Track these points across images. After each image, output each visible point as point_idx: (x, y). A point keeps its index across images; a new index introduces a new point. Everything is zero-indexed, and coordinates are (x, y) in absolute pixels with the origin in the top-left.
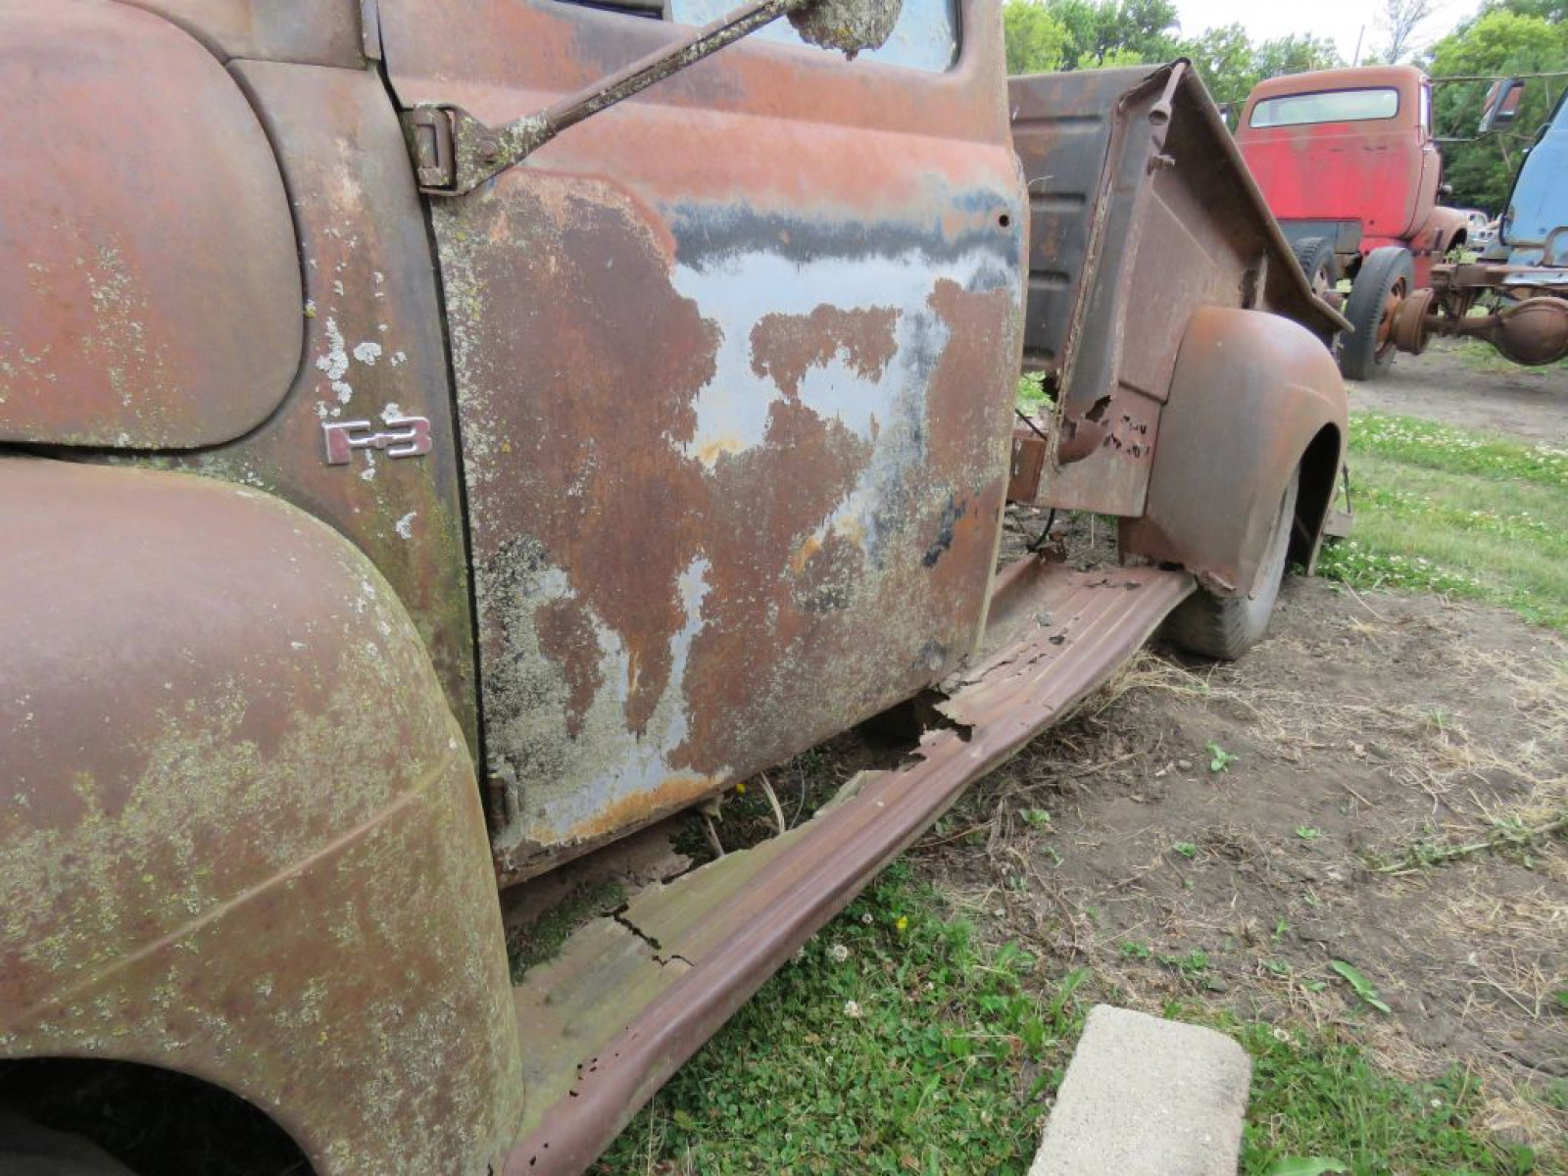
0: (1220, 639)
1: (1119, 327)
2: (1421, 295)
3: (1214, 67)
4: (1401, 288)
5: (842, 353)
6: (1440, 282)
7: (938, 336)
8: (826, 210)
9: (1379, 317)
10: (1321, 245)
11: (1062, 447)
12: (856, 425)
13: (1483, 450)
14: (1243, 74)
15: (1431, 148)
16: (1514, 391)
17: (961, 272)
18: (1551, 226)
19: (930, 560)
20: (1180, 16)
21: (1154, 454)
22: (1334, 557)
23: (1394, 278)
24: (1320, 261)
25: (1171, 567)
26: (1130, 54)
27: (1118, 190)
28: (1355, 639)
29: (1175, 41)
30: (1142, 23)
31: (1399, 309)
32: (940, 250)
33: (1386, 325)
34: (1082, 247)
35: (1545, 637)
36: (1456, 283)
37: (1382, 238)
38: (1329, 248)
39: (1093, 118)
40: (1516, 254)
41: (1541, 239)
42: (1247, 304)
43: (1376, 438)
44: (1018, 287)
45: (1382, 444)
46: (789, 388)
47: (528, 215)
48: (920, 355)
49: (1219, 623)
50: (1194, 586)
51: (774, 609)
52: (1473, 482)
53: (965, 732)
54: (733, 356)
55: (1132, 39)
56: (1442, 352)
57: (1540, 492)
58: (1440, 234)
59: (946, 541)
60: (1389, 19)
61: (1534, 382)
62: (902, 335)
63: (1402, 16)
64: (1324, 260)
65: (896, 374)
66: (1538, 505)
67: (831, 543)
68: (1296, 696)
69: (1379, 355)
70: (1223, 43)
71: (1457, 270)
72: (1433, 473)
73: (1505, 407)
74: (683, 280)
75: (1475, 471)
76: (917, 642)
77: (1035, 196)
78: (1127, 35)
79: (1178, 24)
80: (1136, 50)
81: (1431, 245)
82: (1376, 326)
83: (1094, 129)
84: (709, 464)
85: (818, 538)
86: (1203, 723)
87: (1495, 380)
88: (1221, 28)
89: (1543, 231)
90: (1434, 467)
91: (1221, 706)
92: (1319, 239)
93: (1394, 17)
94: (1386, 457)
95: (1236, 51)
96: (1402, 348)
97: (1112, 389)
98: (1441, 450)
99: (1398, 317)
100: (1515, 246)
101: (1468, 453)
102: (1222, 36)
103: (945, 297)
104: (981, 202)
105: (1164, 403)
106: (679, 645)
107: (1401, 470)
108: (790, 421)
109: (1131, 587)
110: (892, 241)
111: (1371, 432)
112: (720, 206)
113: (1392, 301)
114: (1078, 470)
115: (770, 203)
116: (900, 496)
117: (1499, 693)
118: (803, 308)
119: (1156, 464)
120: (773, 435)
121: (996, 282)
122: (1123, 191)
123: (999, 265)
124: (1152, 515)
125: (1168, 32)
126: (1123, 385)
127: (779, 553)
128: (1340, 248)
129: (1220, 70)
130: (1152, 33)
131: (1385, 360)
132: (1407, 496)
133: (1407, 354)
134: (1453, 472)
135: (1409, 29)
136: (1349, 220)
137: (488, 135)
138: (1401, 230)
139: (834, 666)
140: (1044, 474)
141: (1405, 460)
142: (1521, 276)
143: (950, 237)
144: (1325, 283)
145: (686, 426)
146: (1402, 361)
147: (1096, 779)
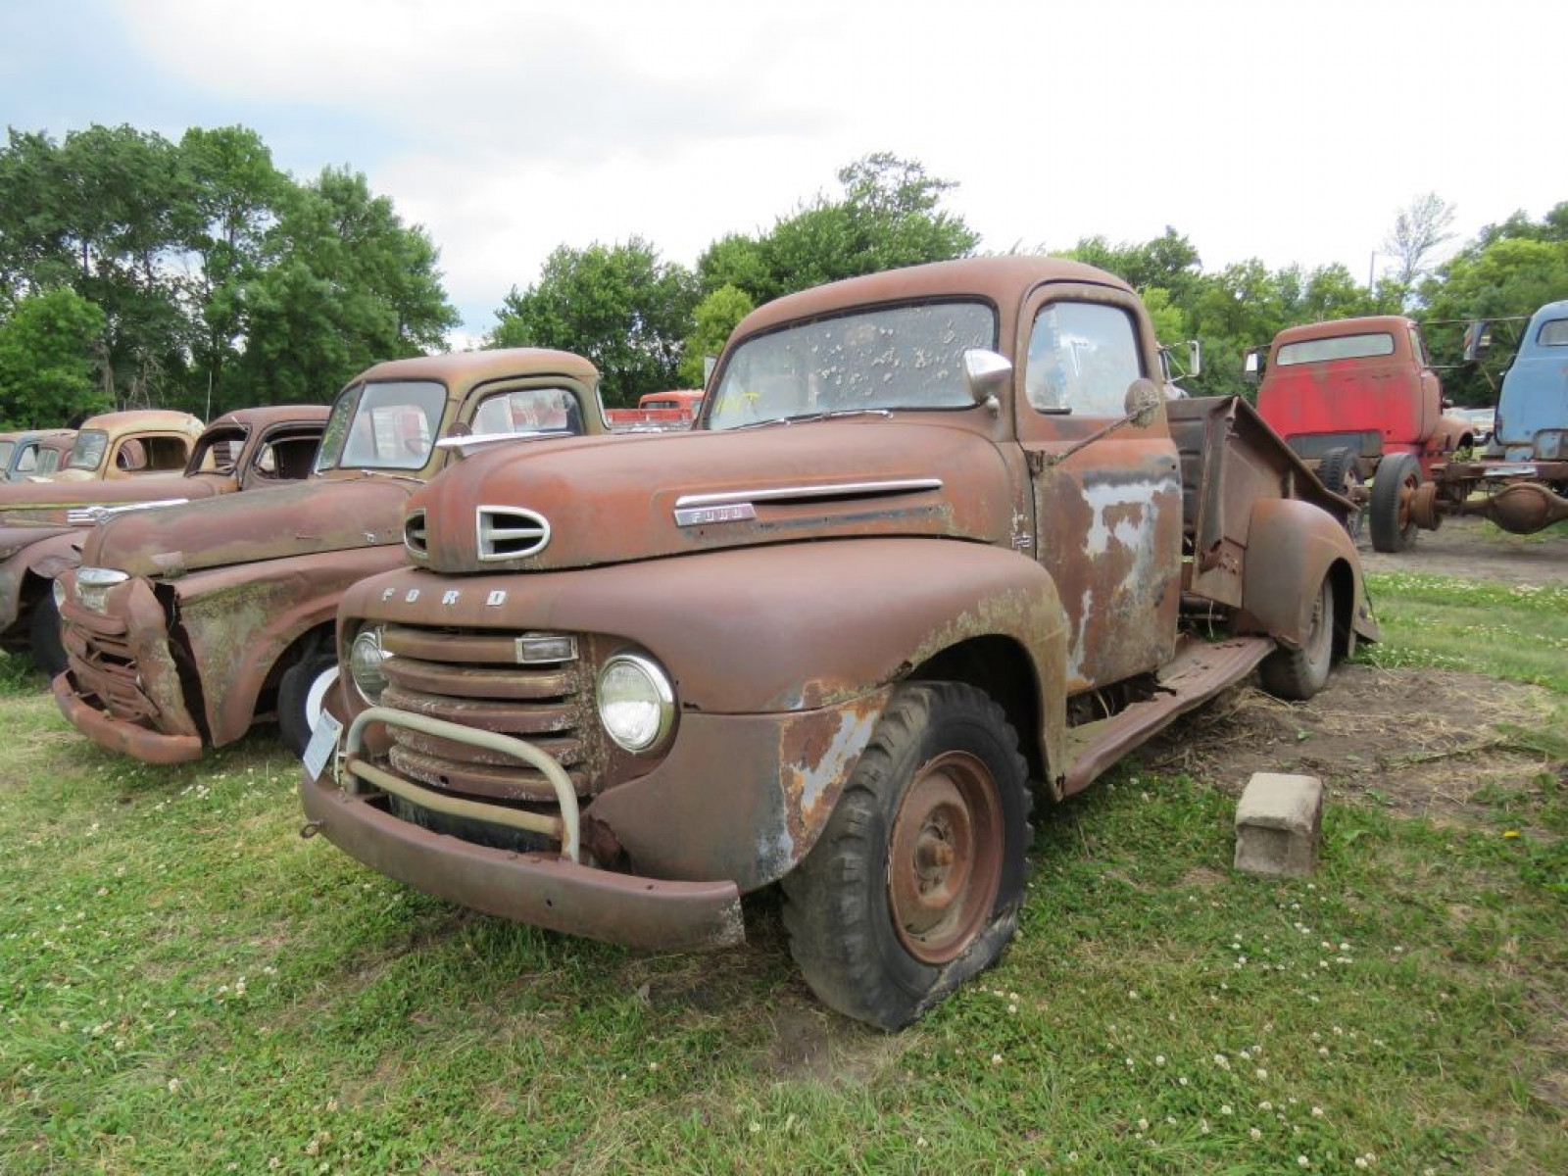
0: (1295, 682)
1: (1221, 508)
2: (1428, 487)
3: (1238, 296)
4: (1412, 481)
5: (1126, 519)
6: (1438, 477)
7: (1155, 512)
8: (1119, 469)
9: (1397, 505)
10: (1345, 453)
11: (1201, 565)
12: (1131, 546)
13: (1479, 591)
14: (1266, 300)
15: (1428, 375)
16: (1517, 554)
17: (1161, 487)
18: (1535, 430)
19: (1157, 605)
20: (1201, 255)
21: (1243, 573)
22: (1367, 651)
23: (1406, 474)
24: (1348, 464)
25: (1262, 635)
26: (1157, 290)
27: (1214, 448)
28: (1381, 689)
29: (1197, 275)
30: (1166, 262)
31: (1413, 497)
32: (1155, 480)
33: (1405, 510)
34: (1200, 473)
35: (1501, 684)
36: (1450, 477)
37: (1398, 444)
38: (1353, 455)
39: (1199, 419)
40: (1510, 452)
41: (1528, 439)
42: (1285, 495)
43: (1400, 587)
44: (1180, 492)
45: (1405, 591)
46: (1112, 531)
47: (1051, 477)
48: (1150, 519)
49: (1293, 672)
50: (1274, 647)
51: (1108, 614)
52: (1470, 611)
53: (1173, 693)
54: (1098, 519)
55: (1158, 276)
56: (1453, 529)
57: (1520, 615)
58: (1449, 438)
59: (1162, 597)
60: (1398, 246)
61: (1534, 547)
62: (1144, 511)
63: (1411, 243)
64: (1351, 464)
65: (1143, 526)
66: (1516, 622)
67: (1126, 591)
68: (1346, 713)
69: (1404, 533)
70: (1243, 276)
71: (1448, 467)
72: (1442, 607)
73: (1506, 566)
74: (1086, 495)
75: (1474, 605)
76: (1153, 642)
77: (1182, 453)
78: (1153, 273)
79: (1199, 262)
80: (1162, 285)
81: (1443, 446)
82: (1396, 510)
83: (1199, 424)
84: (1091, 556)
85: (1121, 588)
86: (1293, 722)
87: (1501, 548)
88: (1240, 262)
89: (1528, 433)
90: (1444, 603)
91: (1299, 715)
92: (1343, 449)
93: (1404, 244)
94: (1409, 599)
95: (1256, 281)
96: (1424, 526)
97: (1222, 538)
98: (1450, 594)
99: (1413, 503)
100: (1509, 445)
101: (1469, 594)
102: (1242, 270)
103: (1157, 496)
104: (1167, 460)
105: (1245, 549)
106: (1083, 621)
107: (1417, 606)
108: (1113, 543)
109: (1239, 646)
110: (1139, 478)
111: (1396, 584)
112: (1092, 470)
113: (1407, 492)
114: (1209, 576)
115: (1104, 468)
116: (1146, 575)
117: (1467, 707)
118: (1114, 502)
119: (1245, 579)
120: (1109, 547)
121: (1174, 491)
122: (1217, 450)
123: (1174, 484)
124: (1247, 607)
125: (1193, 268)
126: (1226, 538)
127: (1110, 593)
128: (1366, 452)
129: (1244, 297)
130: (1175, 271)
131: (1410, 537)
132: (1420, 621)
133: (1427, 531)
134: (1457, 606)
135: (1419, 255)
136: (1369, 432)
137: (1051, 457)
138: (1414, 436)
139: (1127, 644)
140: (1194, 577)
141: (1424, 600)
142: (1495, 470)
143: (1157, 473)
144: (1354, 481)
145: (1085, 542)
146: (1424, 536)
147: (1236, 745)
